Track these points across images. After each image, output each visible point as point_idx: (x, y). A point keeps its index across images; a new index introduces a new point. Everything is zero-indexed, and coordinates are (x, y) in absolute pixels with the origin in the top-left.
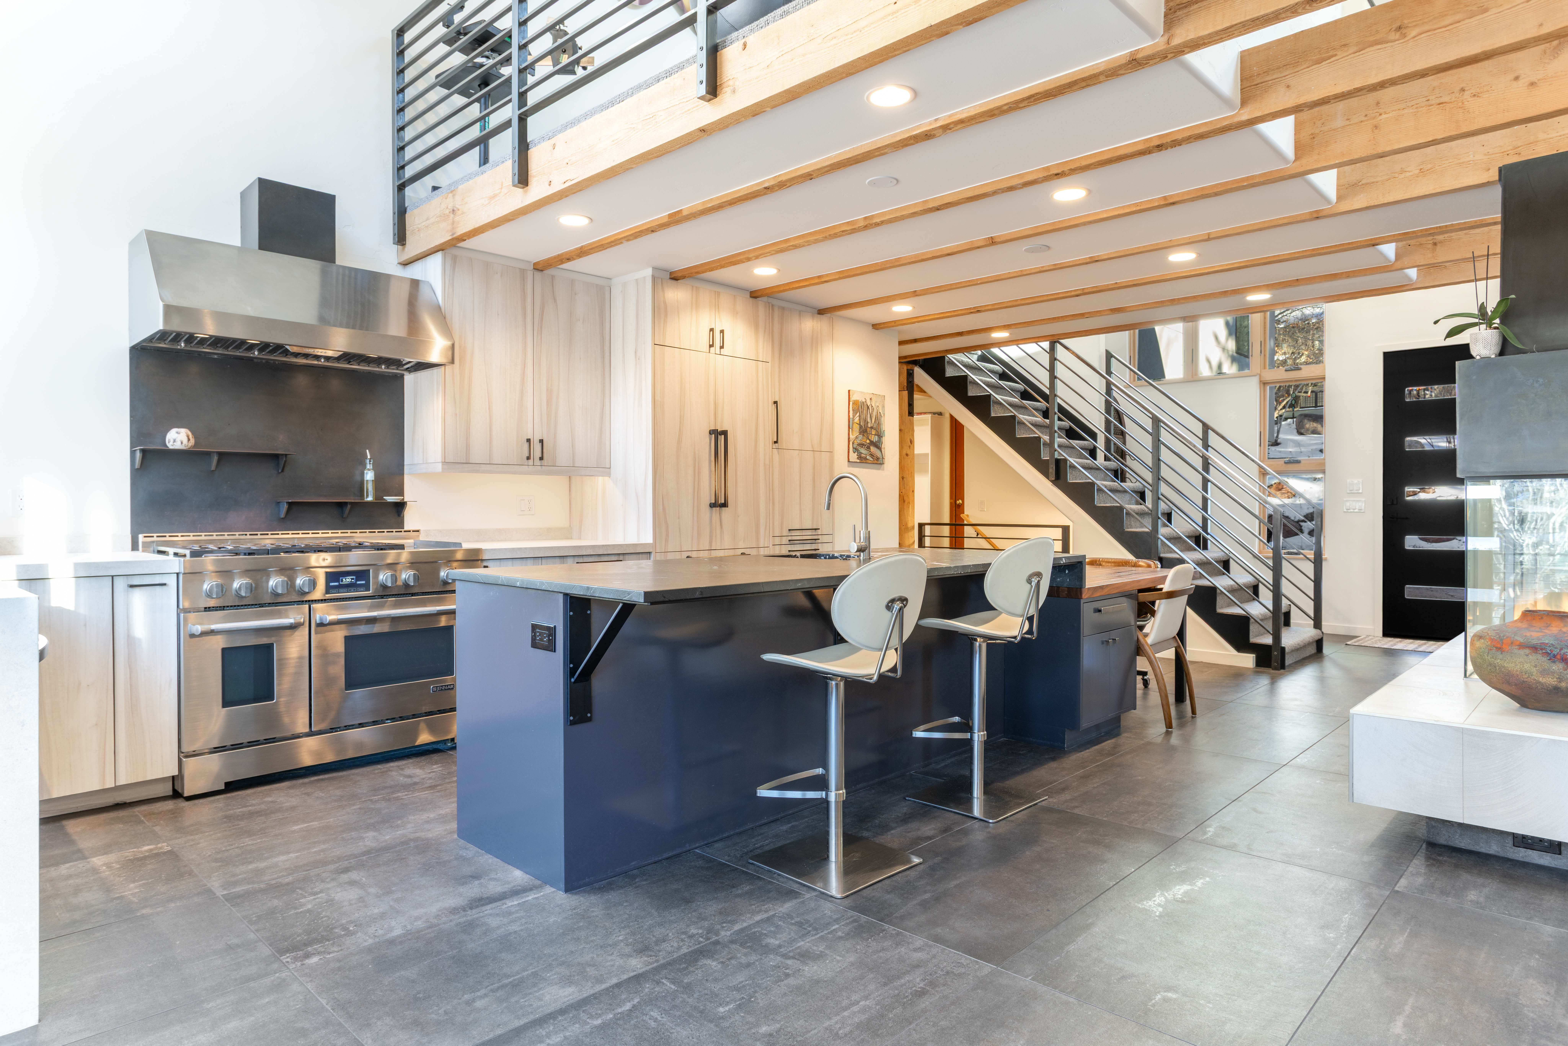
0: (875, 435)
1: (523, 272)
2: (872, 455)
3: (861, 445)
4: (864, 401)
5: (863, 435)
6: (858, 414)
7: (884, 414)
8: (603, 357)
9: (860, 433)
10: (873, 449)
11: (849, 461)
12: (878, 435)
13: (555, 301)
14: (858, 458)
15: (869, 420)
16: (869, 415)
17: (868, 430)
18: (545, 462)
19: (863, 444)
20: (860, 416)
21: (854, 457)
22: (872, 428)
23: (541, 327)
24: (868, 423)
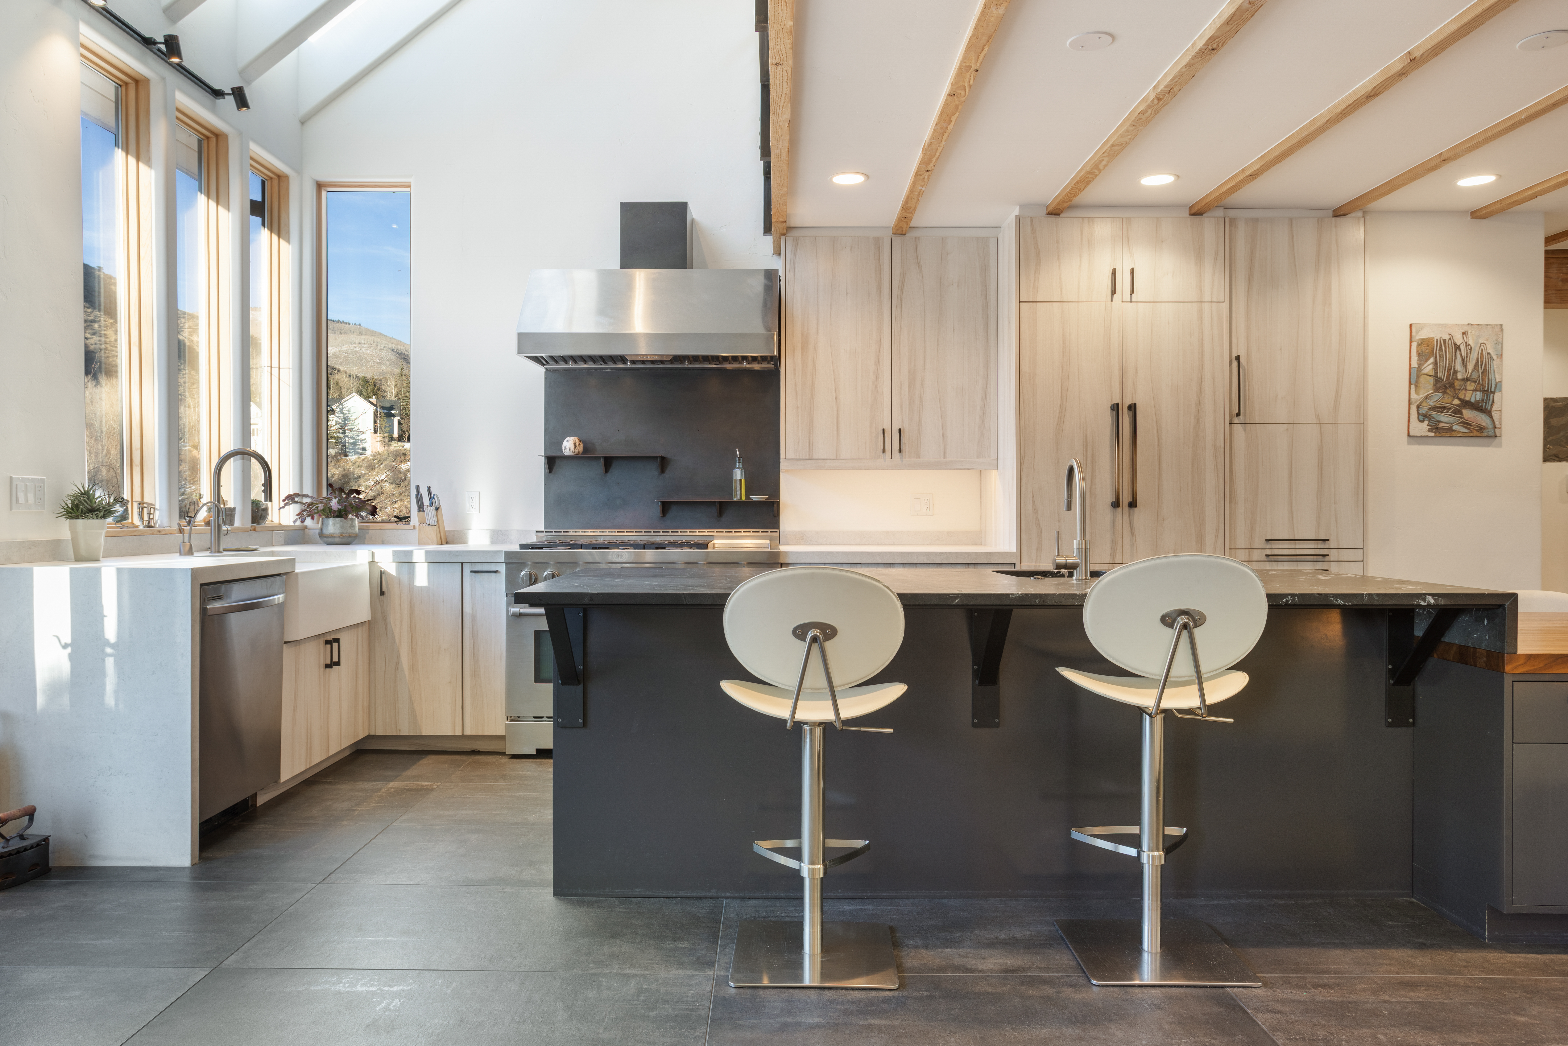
0: (1476, 390)
1: (878, 240)
2: (1466, 424)
3: (1441, 409)
4: (1447, 337)
5: (1444, 393)
6: (1432, 360)
7: (1501, 356)
8: (987, 324)
9: (1436, 390)
10: (1467, 414)
11: (1409, 436)
12: (1483, 391)
13: (919, 266)
14: (1430, 430)
15: (1459, 367)
16: (1459, 360)
17: (1457, 384)
18: (906, 454)
19: (1444, 408)
20: (1435, 363)
21: (1422, 428)
22: (1466, 380)
23: (901, 300)
24: (1455, 372)
